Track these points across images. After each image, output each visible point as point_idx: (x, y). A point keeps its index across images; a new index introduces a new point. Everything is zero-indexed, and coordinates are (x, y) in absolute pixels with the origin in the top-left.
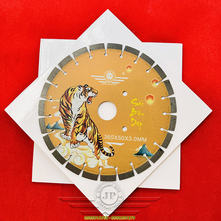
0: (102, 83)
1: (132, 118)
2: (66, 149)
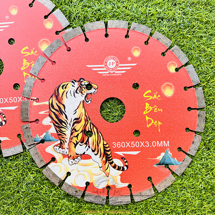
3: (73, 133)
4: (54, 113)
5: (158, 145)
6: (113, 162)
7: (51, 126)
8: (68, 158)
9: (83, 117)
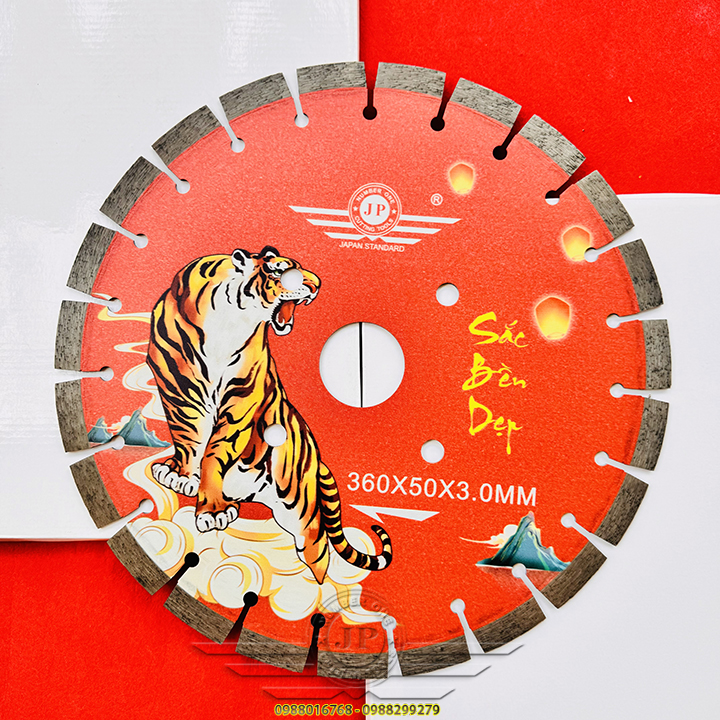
3: (221, 425)
4: (166, 354)
5: (500, 498)
6: (342, 537)
7: (149, 396)
8: (194, 509)
9: (261, 379)
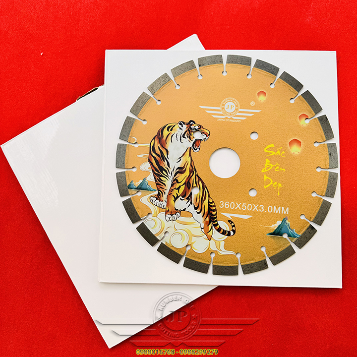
0: (217, 118)
1: (265, 175)
2: (158, 221)
